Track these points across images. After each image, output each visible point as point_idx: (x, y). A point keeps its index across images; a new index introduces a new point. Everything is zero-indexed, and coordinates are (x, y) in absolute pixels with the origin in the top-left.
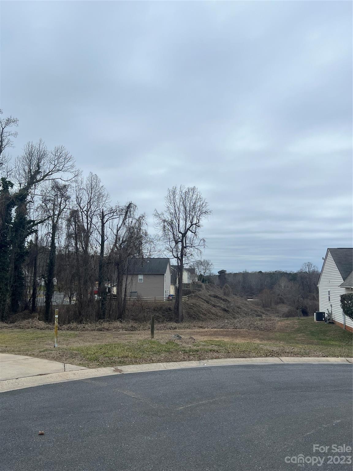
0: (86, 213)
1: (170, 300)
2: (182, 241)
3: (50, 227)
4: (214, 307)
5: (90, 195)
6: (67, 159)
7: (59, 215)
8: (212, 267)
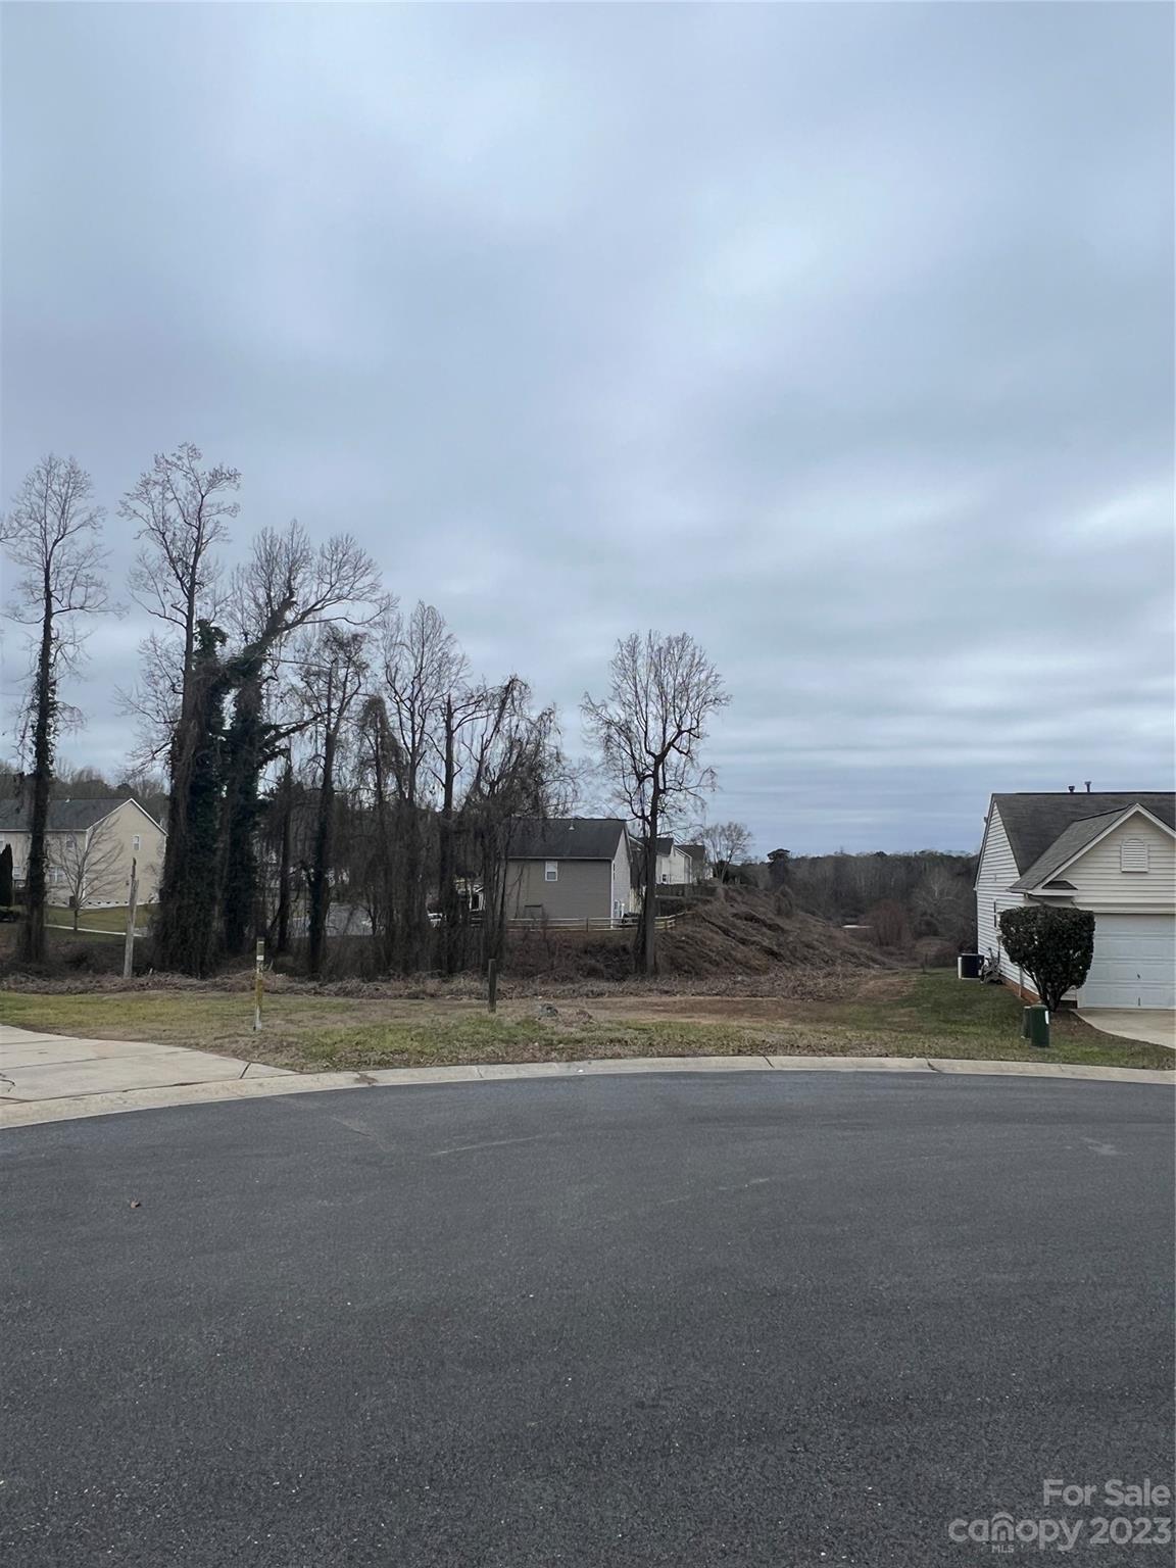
0: (408, 703)
1: (627, 926)
2: (655, 775)
3: (321, 741)
4: (743, 944)
5: (419, 660)
6: (360, 567)
7: (341, 710)
8: (750, 843)
